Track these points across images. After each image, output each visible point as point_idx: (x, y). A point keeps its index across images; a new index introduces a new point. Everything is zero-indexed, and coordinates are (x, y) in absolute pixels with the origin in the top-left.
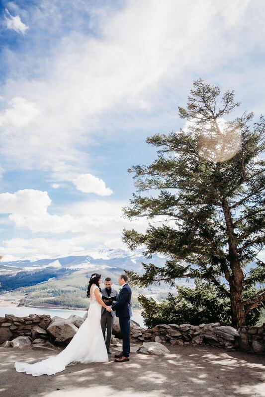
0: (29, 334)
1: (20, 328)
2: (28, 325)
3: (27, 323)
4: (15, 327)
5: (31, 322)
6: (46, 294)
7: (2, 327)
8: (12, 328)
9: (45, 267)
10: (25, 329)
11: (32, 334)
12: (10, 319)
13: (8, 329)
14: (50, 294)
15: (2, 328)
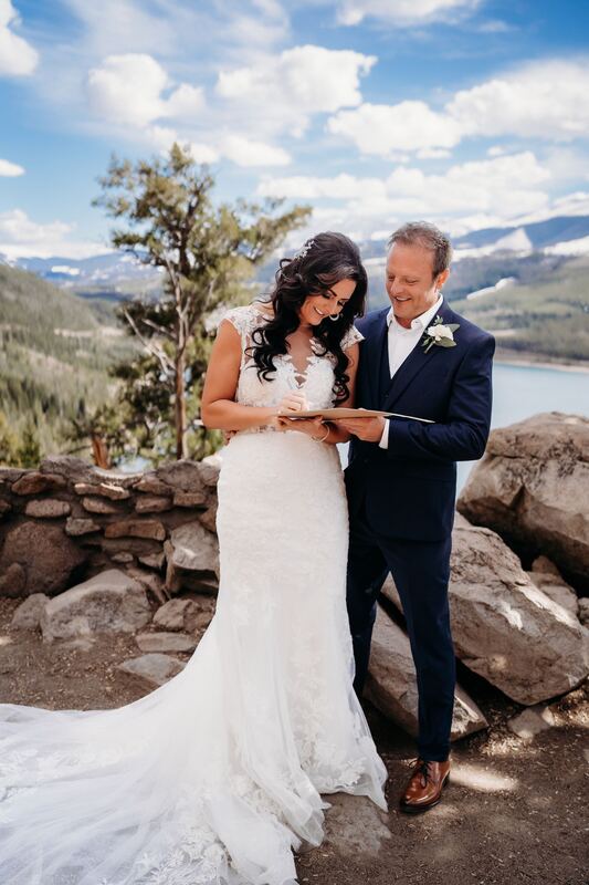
0: (150, 561)
1: (112, 530)
2: (146, 515)
3: (142, 505)
4: (88, 525)
5: (160, 503)
6: (493, 322)
7: (31, 517)
8: (74, 526)
9: (487, 250)
10: (134, 538)
11: (165, 563)
12: (60, 480)
13: (55, 531)
14: (503, 323)
15: (28, 524)
